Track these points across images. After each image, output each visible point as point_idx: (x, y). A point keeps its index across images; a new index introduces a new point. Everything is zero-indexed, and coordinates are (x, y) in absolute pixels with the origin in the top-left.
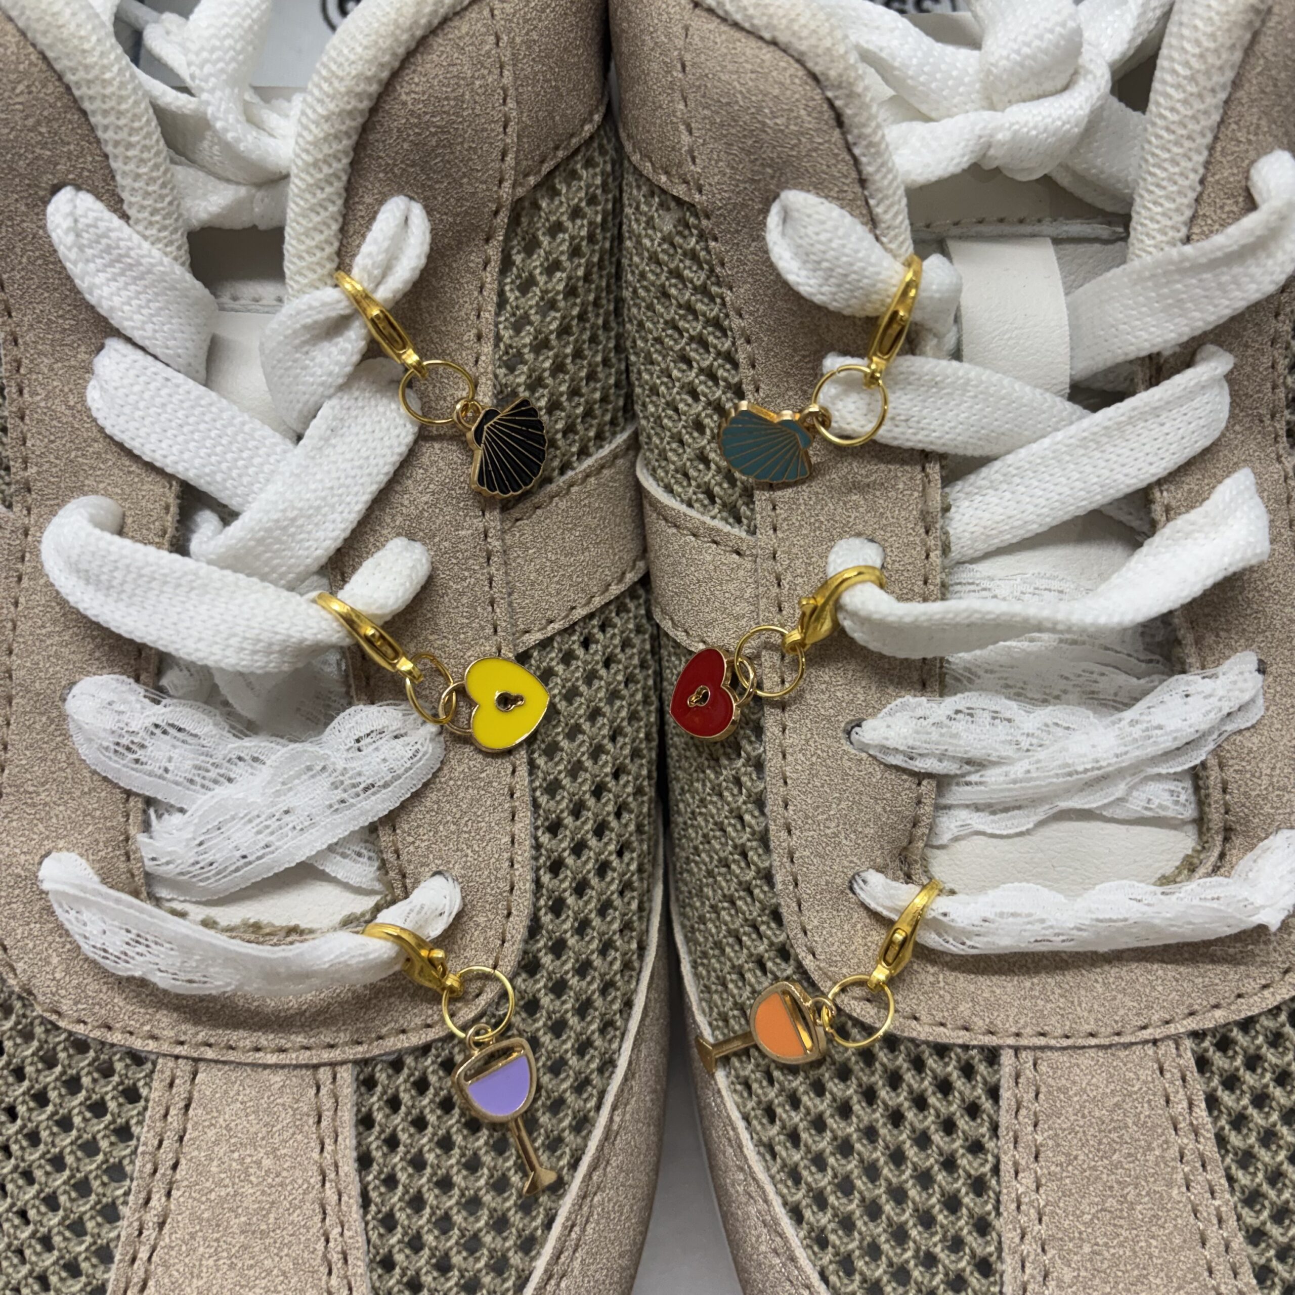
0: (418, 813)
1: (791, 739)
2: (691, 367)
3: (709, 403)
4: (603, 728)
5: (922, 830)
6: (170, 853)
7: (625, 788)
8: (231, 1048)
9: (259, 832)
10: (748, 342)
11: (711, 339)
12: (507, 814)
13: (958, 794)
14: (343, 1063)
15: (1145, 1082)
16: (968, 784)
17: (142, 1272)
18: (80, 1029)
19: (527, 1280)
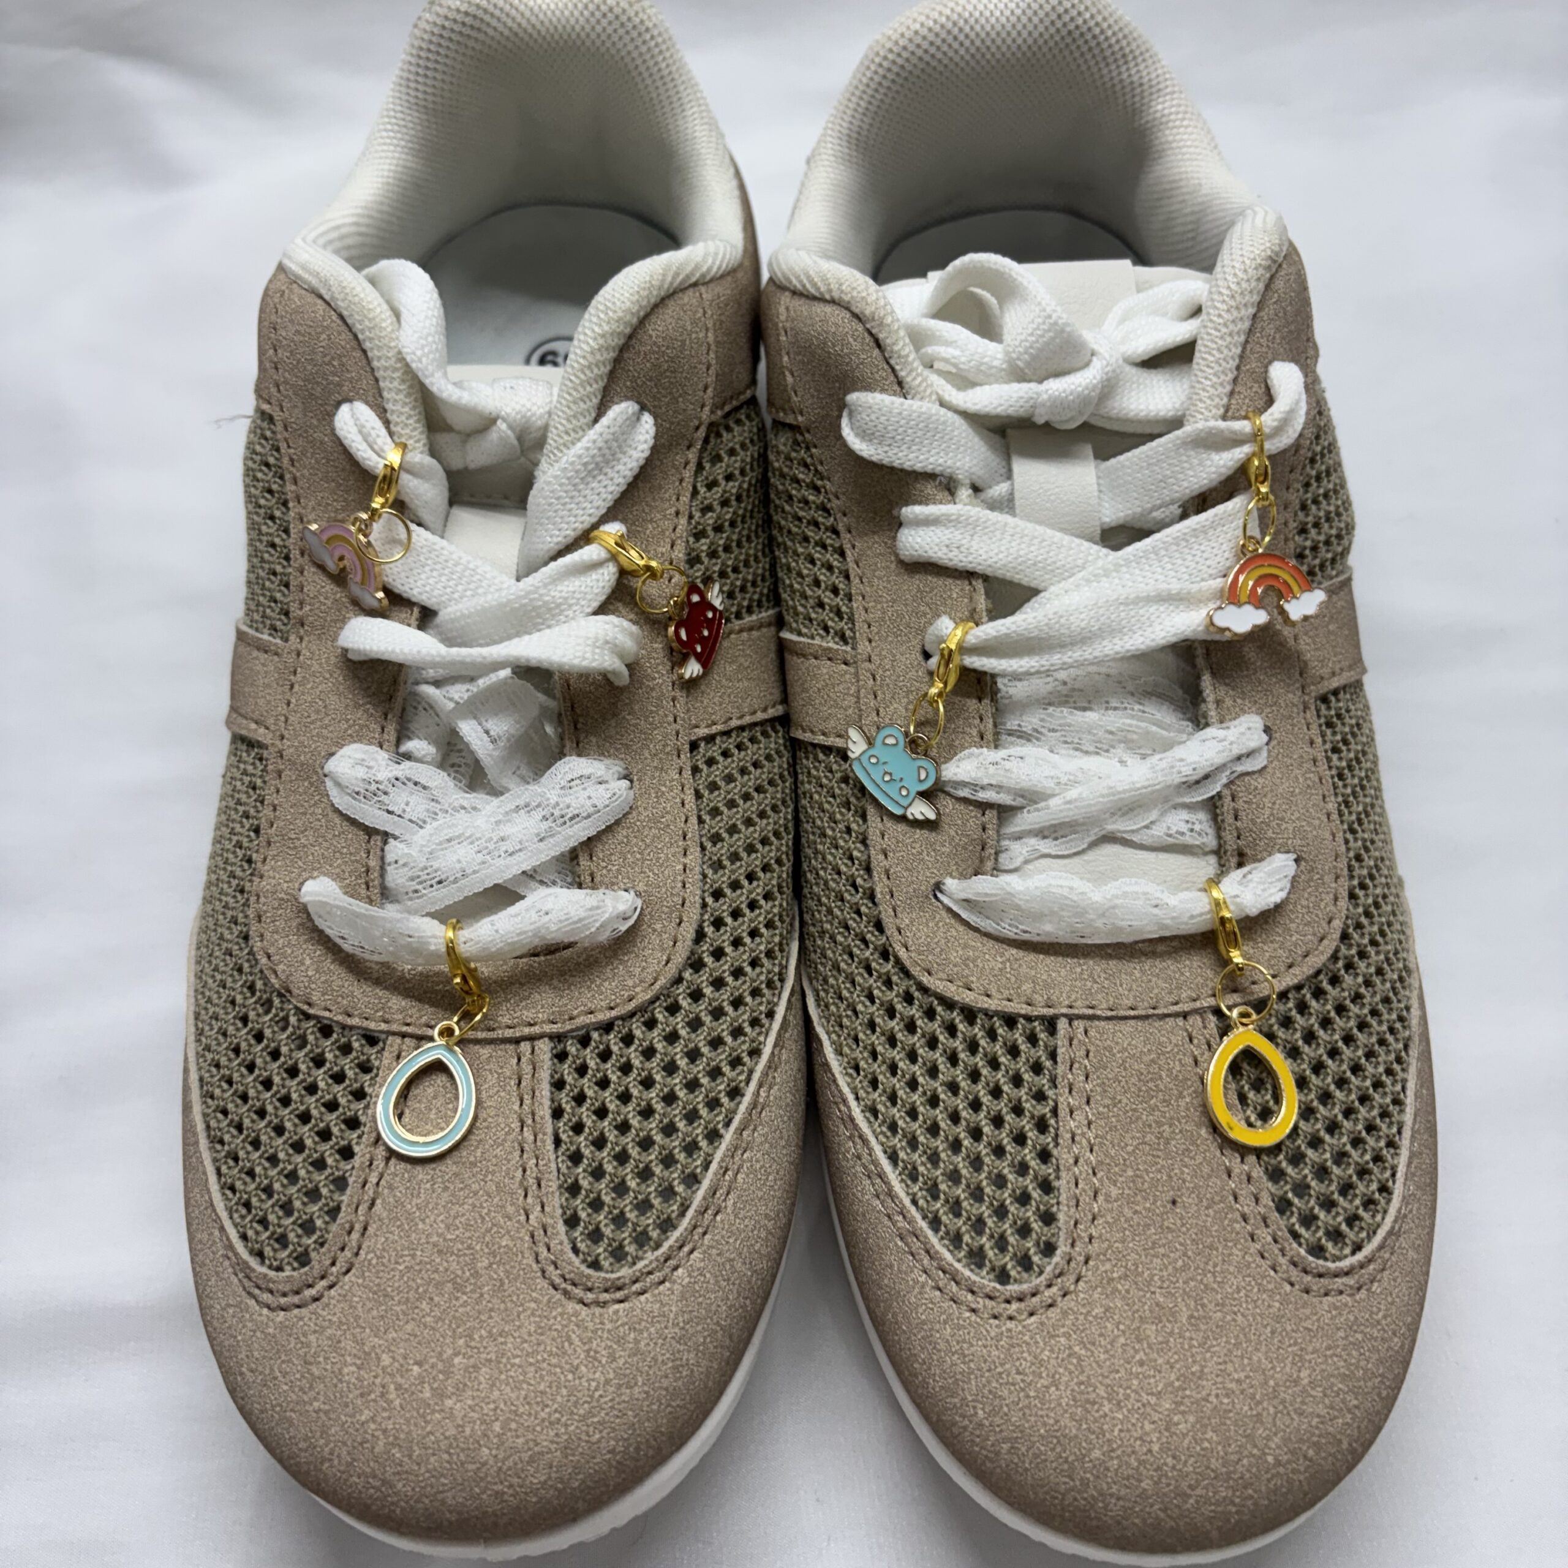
12: (682, 850)
14: (541, 1036)
15: (1176, 1045)
17: (371, 1193)
18: (327, 1014)
19: (688, 1207)
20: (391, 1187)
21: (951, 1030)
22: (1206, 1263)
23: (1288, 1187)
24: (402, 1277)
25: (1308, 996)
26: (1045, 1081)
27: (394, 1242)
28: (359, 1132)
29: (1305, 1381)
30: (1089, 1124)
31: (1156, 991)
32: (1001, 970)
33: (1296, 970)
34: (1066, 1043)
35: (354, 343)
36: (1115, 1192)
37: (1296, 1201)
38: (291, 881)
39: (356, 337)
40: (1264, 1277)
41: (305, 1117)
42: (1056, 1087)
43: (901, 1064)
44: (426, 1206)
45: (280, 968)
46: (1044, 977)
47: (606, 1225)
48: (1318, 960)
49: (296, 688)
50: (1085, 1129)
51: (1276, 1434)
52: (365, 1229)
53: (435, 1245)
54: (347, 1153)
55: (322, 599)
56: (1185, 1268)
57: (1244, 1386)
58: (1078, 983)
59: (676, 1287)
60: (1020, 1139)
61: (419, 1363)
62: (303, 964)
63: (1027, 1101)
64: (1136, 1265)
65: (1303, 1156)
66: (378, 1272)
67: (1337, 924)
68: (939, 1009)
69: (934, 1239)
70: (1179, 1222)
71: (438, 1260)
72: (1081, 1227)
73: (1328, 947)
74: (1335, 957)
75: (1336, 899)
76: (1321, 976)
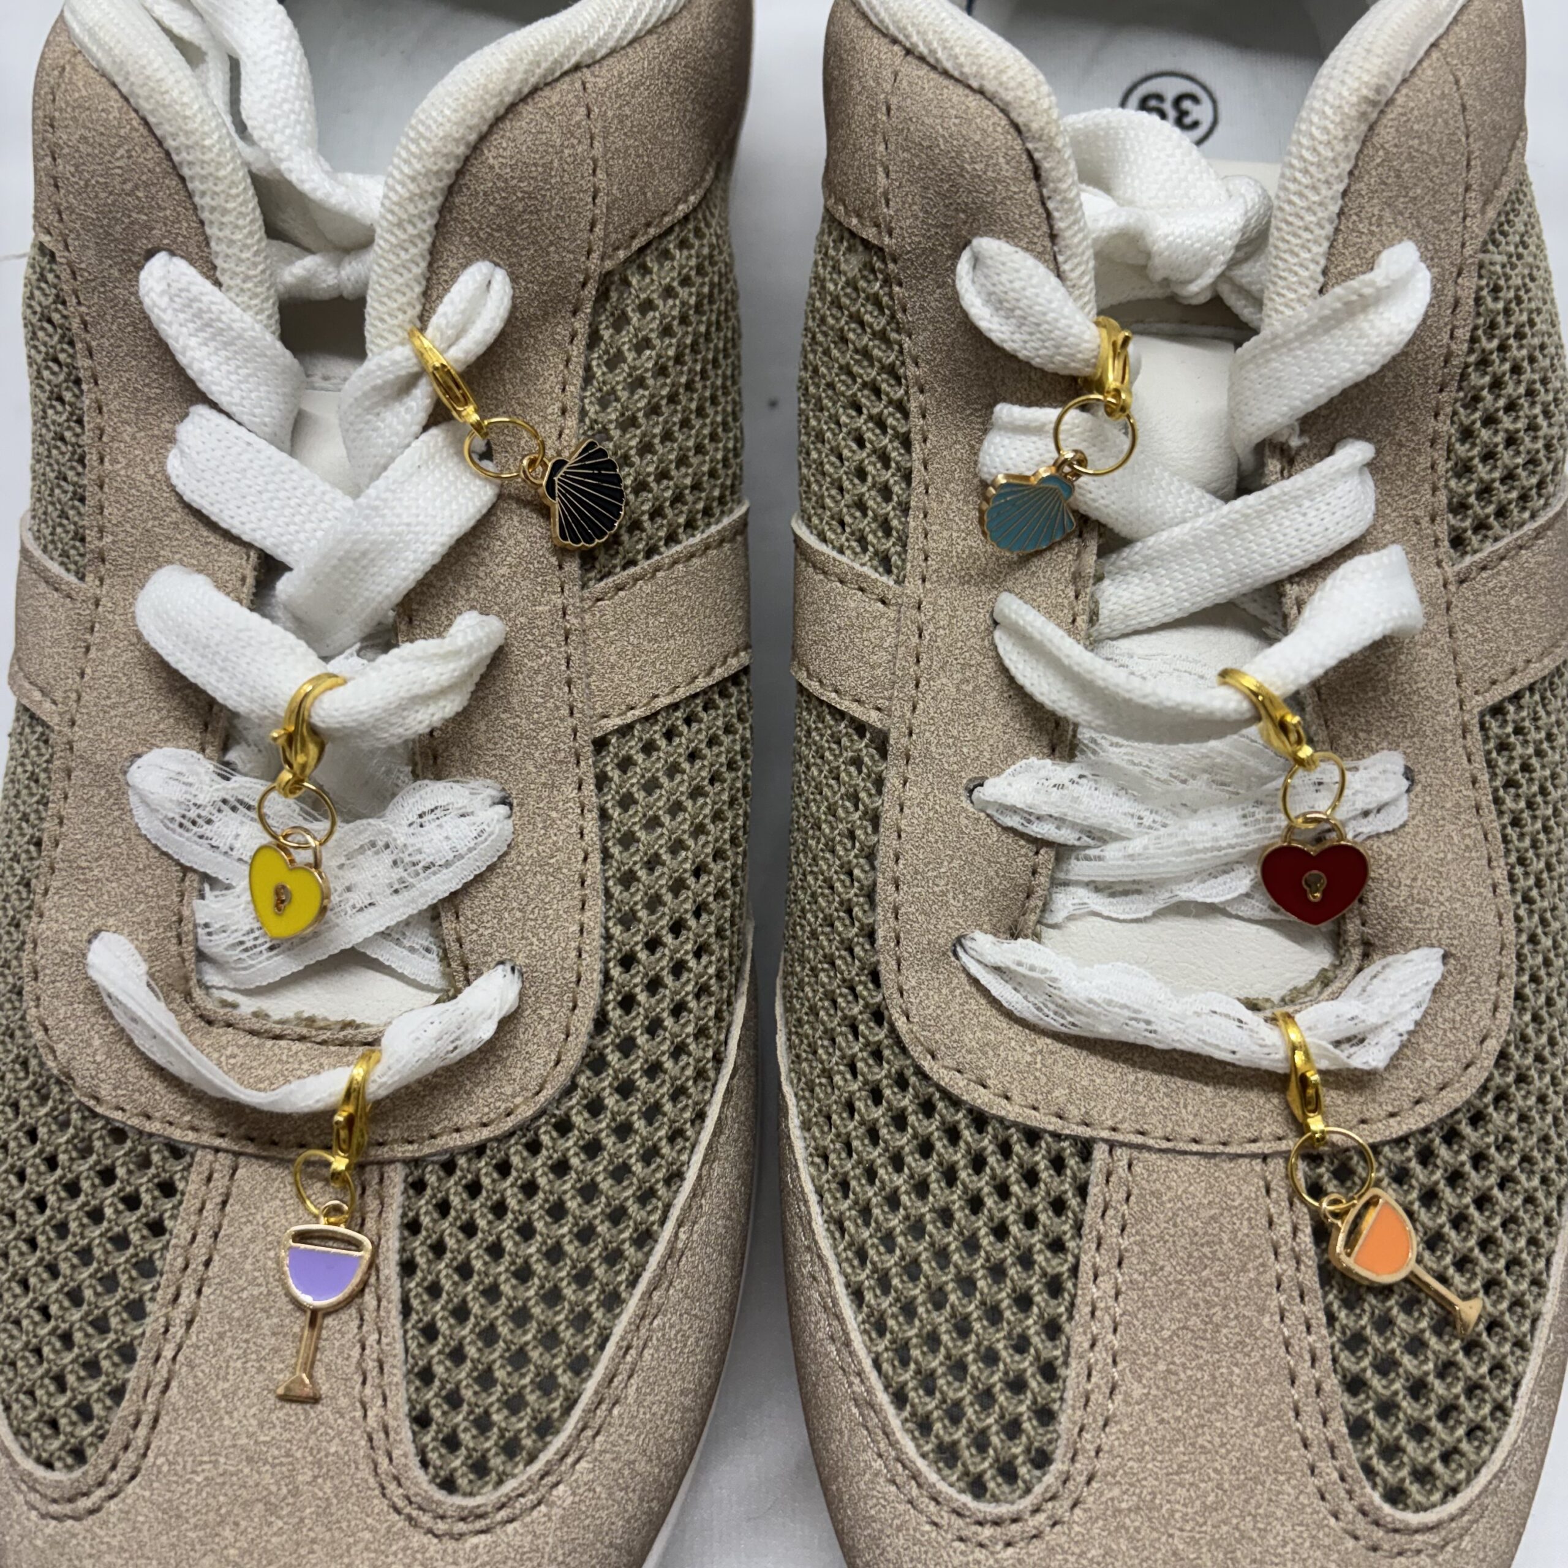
1: (912, 791)
5: (1035, 903)
13: (1076, 869)
14: (392, 1162)
15: (1248, 1198)
16: (1087, 858)
17: (165, 1371)
18: (119, 1115)
19: (576, 1401)
20: (191, 1366)
21: (953, 1135)
22: (1247, 1501)
23: (1369, 1405)
24: (199, 1492)
25: (1437, 1141)
26: (1066, 1227)
27: (191, 1442)
28: (154, 1281)
30: (1117, 1294)
31: (1230, 1120)
32: (1029, 1064)
33: (1424, 1109)
34: (1102, 1179)
35: (166, 164)
36: (1138, 1391)
37: (1378, 1425)
38: (77, 929)
39: (168, 154)
40: (1321, 1527)
42: (1080, 1236)
43: (881, 1172)
44: (234, 1393)
45: (60, 1047)
46: (1085, 1083)
47: (466, 1430)
48: (1455, 1097)
49: (93, 654)
50: (1111, 1302)
52: (156, 1420)
53: (243, 1449)
54: (137, 1312)
55: (128, 527)
56: (1215, 1508)
58: (1129, 1098)
59: (555, 1510)
60: (1024, 1301)
62: (90, 1045)
63: (1040, 1251)
64: (1153, 1494)
65: (1397, 1364)
66: (169, 1483)
67: (1494, 1042)
68: (940, 1105)
69: (895, 1421)
70: (1217, 1440)
71: (246, 1471)
72: (1087, 1436)
73: (1476, 1077)
74: (1484, 1089)
75: (1496, 1008)
76: (1460, 1116)
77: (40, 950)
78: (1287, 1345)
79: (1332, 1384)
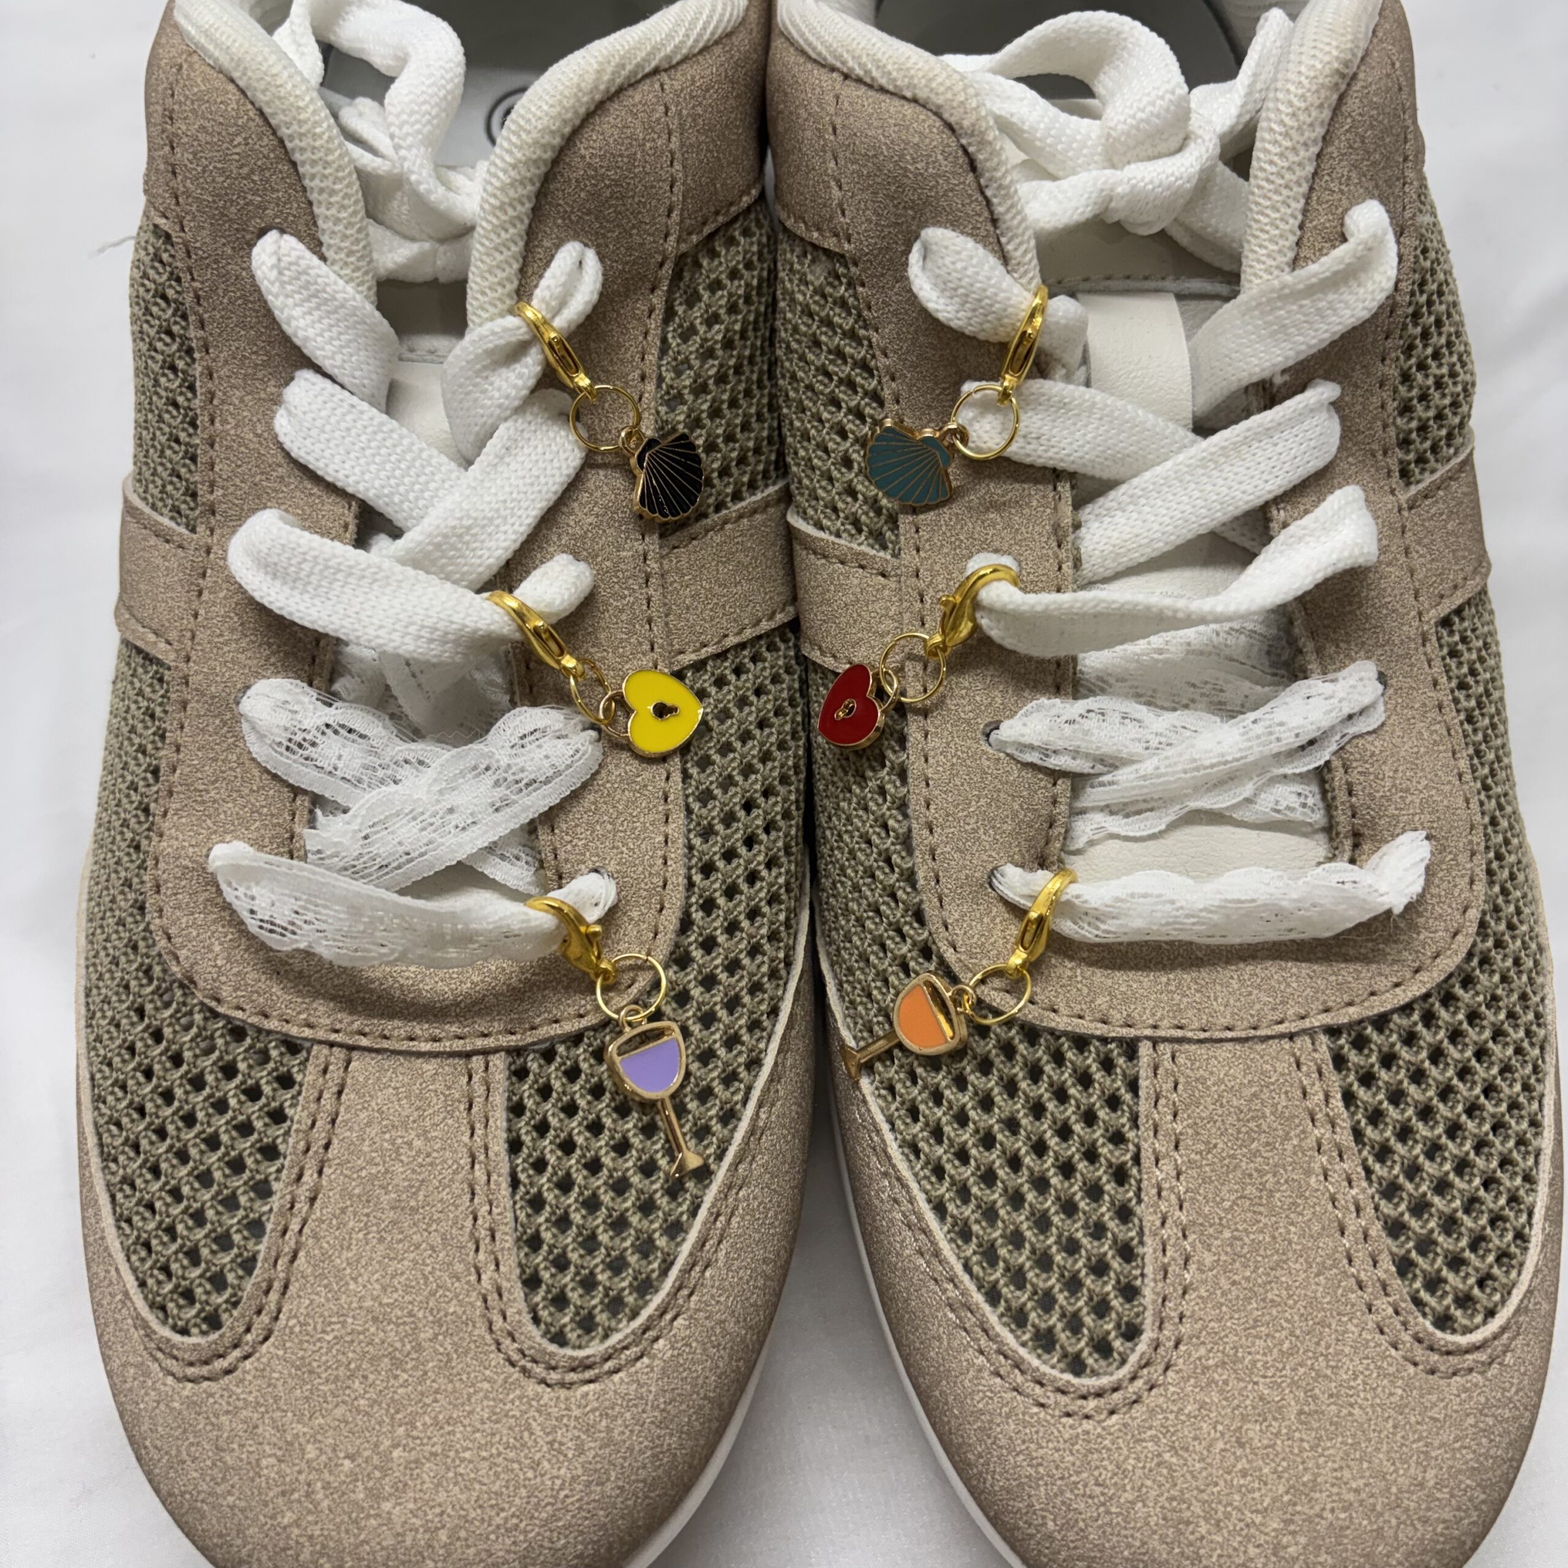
0: (578, 813)
1: (934, 743)
2: (839, 408)
3: (857, 440)
4: (752, 749)
5: (1059, 830)
6: (336, 844)
7: (774, 806)
8: (385, 1037)
9: (423, 829)
10: (893, 379)
11: (858, 379)
12: (661, 816)
13: (1093, 796)
14: (496, 1050)
15: (1282, 1074)
16: (1102, 784)
17: (292, 1243)
18: (239, 1014)
20: (317, 1237)
23: (1410, 1245)
24: (329, 1350)
25: (1437, 1005)
26: (1124, 1120)
27: (321, 1305)
28: (278, 1164)
29: (1431, 1483)
30: (1179, 1174)
31: (1257, 1006)
32: (1070, 978)
33: (1423, 976)
34: (1150, 1071)
36: (1209, 1259)
37: (1420, 1260)
38: (197, 844)
40: (1384, 1358)
41: (213, 1143)
42: (1138, 1128)
44: (359, 1261)
45: (183, 953)
46: (1123, 988)
48: (1449, 962)
49: (206, 596)
50: (1174, 1182)
51: (1397, 1549)
52: (286, 1287)
53: (369, 1311)
54: (263, 1190)
56: (1293, 1351)
57: (1363, 1496)
59: (656, 1362)
60: (1095, 1193)
61: (350, 1457)
62: (211, 950)
63: (1102, 1145)
65: (1429, 1205)
66: (301, 1342)
67: (1474, 914)
71: (373, 1330)
72: (1170, 1305)
73: (1463, 943)
74: (1470, 955)
75: (1472, 882)
76: (1453, 980)
77: (162, 865)
78: (1333, 1200)
79: (1376, 1229)
